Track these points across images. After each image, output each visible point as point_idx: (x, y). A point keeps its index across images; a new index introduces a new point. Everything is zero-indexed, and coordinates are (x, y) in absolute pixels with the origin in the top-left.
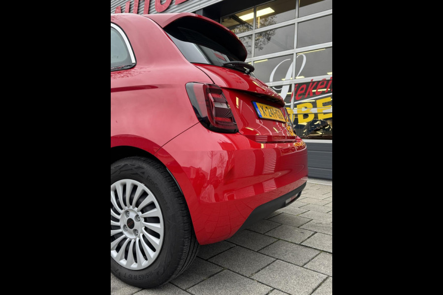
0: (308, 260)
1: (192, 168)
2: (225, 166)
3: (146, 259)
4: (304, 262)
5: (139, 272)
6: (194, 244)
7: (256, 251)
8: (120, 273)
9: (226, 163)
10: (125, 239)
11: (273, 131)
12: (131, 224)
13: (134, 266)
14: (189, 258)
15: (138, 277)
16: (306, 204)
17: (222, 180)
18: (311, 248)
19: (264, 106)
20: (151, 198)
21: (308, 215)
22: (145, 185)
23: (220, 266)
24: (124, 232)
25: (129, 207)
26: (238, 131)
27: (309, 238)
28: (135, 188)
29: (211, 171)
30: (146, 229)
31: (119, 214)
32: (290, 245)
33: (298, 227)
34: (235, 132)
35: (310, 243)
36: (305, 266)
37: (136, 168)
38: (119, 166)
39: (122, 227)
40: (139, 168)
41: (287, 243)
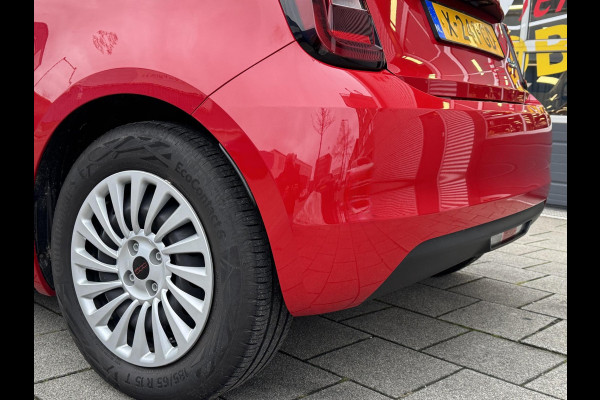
0: (536, 374)
1: (277, 156)
2: (350, 151)
3: (174, 344)
4: (527, 376)
5: (157, 371)
6: (279, 316)
7: (417, 348)
8: (116, 374)
9: (353, 144)
10: (129, 301)
11: (471, 69)
12: (141, 268)
13: (148, 359)
14: (266, 344)
15: (155, 382)
16: (541, 262)
17: (342, 183)
18: (546, 350)
19: (452, 13)
20: (185, 212)
21: (544, 284)
22: (173, 184)
23: (333, 373)
24: (127, 287)
25: (136, 233)
26: (385, 67)
27: (541, 330)
28: (150, 189)
29: (318, 161)
30: (174, 278)
31: (115, 247)
32: (495, 341)
33: (519, 308)
34: (379, 68)
35: (544, 339)
36: (529, 385)
37: (152, 146)
38: (114, 141)
39: (122, 275)
40: (159, 144)
41: (489, 337)
